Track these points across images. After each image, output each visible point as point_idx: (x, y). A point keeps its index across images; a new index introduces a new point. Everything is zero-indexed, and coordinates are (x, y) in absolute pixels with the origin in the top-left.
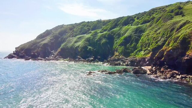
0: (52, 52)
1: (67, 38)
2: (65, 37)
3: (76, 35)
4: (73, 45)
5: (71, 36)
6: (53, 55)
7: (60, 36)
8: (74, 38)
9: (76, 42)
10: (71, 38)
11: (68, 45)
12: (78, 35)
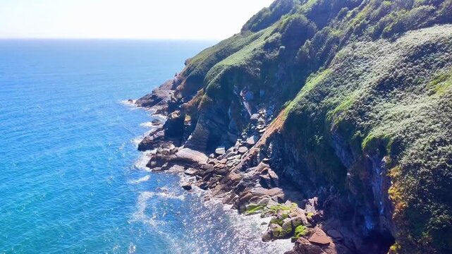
0: (255, 116)
1: (344, 44)
2: (335, 33)
3: (401, 29)
4: (361, 110)
5: (371, 29)
6: (250, 140)
7: (314, 25)
8: (385, 45)
9: (385, 87)
10: (363, 47)
11: (332, 101)
12: (414, 28)
